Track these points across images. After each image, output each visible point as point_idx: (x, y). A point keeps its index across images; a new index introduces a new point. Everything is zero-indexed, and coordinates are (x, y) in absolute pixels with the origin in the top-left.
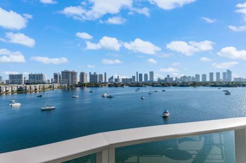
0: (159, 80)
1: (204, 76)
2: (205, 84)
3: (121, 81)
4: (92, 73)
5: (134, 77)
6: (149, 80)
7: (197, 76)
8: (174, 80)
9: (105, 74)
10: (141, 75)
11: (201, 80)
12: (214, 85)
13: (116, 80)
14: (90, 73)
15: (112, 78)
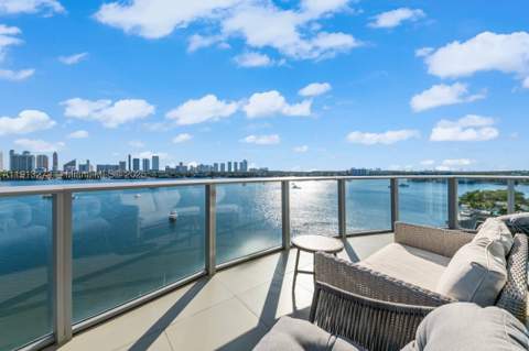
0: (167, 168)
1: (223, 165)
2: (223, 175)
3: (95, 170)
4: (19, 152)
5: (123, 164)
6: (151, 168)
7: (216, 165)
8: (189, 169)
9: (55, 155)
10: (136, 161)
11: (219, 170)
12: (232, 175)
13: (83, 167)
14: (12, 151)
15: (73, 163)
